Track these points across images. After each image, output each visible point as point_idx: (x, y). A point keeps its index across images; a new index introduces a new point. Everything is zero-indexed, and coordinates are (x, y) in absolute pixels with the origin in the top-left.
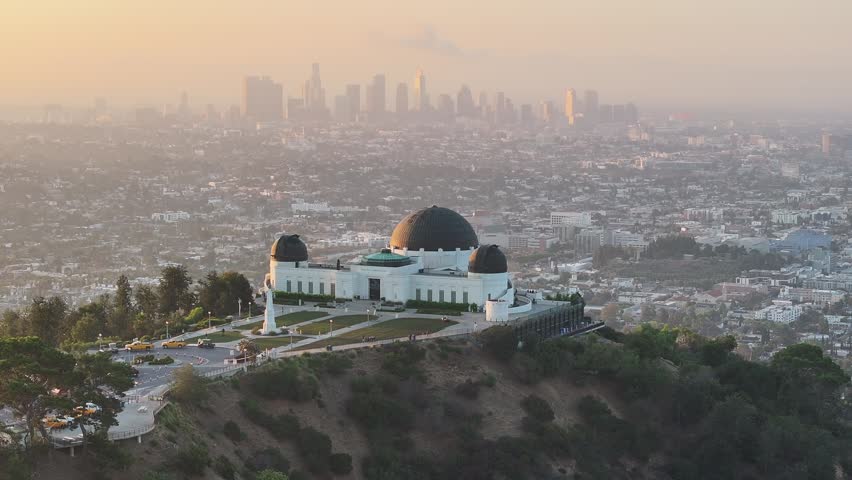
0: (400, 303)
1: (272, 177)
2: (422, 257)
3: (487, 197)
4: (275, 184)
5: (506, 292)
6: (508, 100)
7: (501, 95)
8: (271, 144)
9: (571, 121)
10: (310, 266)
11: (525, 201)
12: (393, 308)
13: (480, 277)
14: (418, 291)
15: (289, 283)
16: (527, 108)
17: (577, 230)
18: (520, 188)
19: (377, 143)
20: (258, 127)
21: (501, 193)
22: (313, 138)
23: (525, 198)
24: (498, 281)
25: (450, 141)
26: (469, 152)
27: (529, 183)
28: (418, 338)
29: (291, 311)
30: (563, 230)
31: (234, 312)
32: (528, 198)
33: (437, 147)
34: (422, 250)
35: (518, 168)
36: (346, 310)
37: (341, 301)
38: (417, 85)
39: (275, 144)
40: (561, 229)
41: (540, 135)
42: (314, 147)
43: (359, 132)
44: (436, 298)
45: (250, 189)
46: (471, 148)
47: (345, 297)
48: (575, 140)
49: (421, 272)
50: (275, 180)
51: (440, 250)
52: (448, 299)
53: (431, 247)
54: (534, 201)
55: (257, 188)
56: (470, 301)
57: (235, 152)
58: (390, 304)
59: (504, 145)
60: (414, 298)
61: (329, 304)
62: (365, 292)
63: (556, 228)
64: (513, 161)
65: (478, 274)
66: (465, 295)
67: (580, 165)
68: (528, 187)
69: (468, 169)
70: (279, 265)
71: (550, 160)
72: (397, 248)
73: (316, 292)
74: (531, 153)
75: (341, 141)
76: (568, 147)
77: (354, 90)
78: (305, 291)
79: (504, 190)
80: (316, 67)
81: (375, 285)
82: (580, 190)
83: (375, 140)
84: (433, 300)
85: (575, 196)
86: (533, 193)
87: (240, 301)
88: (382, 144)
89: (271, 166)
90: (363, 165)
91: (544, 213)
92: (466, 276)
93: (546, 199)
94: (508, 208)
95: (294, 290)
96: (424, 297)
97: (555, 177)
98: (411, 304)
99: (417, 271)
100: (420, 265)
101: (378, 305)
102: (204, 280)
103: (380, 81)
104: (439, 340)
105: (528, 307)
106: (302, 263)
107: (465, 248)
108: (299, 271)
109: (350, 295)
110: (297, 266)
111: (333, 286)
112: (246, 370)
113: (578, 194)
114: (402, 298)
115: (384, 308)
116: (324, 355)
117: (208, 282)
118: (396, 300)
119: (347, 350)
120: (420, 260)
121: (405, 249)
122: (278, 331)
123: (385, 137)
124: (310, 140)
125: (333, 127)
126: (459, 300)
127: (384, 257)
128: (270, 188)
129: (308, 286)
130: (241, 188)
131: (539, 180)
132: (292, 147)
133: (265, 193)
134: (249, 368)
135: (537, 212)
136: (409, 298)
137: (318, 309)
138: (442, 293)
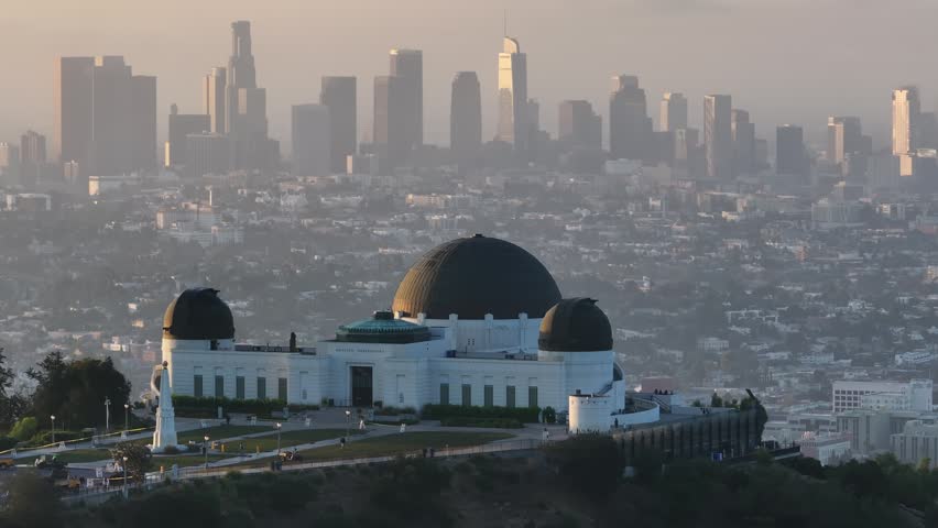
0: (409, 411)
1: (133, 306)
2: (453, 328)
3: (679, 354)
4: (140, 324)
5: (609, 387)
6: (743, 116)
7: (723, 102)
8: (128, 227)
9: (906, 169)
10: (239, 348)
11: (775, 363)
12: (397, 419)
13: (560, 359)
14: (445, 389)
15: (198, 380)
16: (790, 138)
17: (896, 423)
18: (762, 331)
19: (398, 225)
20: (94, 187)
21: (713, 343)
22: (235, 214)
23: (772, 356)
24: (594, 366)
25: (589, 220)
26: (638, 248)
27: (785, 318)
28: (437, 454)
29: (204, 425)
30: (862, 425)
31: (99, 422)
32: (785, 355)
33: (559, 233)
34: (453, 317)
35: (758, 282)
36: (308, 423)
37: (298, 410)
38: (506, 80)
39: (137, 227)
40: (856, 420)
41: (823, 202)
42: (237, 237)
43: (355, 200)
44: (478, 400)
45: (76, 337)
46: (640, 237)
47: (305, 402)
48: (912, 214)
49: (451, 354)
50: (141, 314)
51: (489, 317)
52: (500, 400)
53: (471, 312)
54: (798, 364)
55: (96, 335)
56: (542, 404)
57: (36, 248)
58: (391, 411)
59: (729, 229)
60: (437, 401)
61: (274, 414)
62: (344, 391)
63: (845, 420)
64: (749, 267)
65: (555, 354)
66: (533, 392)
67: (922, 276)
68: (783, 328)
69: (632, 287)
70: (179, 347)
71: (846, 265)
72: (405, 315)
73: (251, 394)
74: (797, 249)
75: (306, 222)
76: (894, 233)
77: (340, 91)
78: (230, 392)
79: (721, 337)
80: (242, 30)
81: (362, 378)
82: (916, 336)
83: (396, 218)
84: (473, 404)
85: (902, 350)
86: (798, 344)
87: (107, 403)
88: (412, 227)
89: (129, 280)
90: (364, 276)
91: (820, 391)
92: (533, 358)
93: (829, 358)
94: (730, 378)
95: (209, 391)
96: (456, 399)
97: (854, 305)
98: (430, 412)
99: (443, 352)
100: (450, 341)
101: (369, 413)
102: (36, 370)
103: (409, 67)
104: (478, 458)
105: (653, 415)
106: (223, 343)
107: (537, 313)
108: (217, 356)
109: (314, 398)
110: (214, 347)
111: (283, 383)
112: (126, 495)
113: (911, 346)
114: (414, 400)
115: (377, 418)
116: (267, 476)
117: (45, 374)
118: (401, 406)
119: (307, 471)
120: (448, 334)
121: (421, 316)
122: (182, 447)
123: (422, 211)
124: (229, 219)
125: (284, 186)
126: (522, 401)
127: (379, 325)
128: (125, 331)
129: (234, 385)
130: (53, 335)
131: (815, 311)
132: (184, 236)
133: (115, 347)
134: (131, 492)
135: (806, 388)
136: (426, 402)
137: (254, 422)
138: (489, 391)
